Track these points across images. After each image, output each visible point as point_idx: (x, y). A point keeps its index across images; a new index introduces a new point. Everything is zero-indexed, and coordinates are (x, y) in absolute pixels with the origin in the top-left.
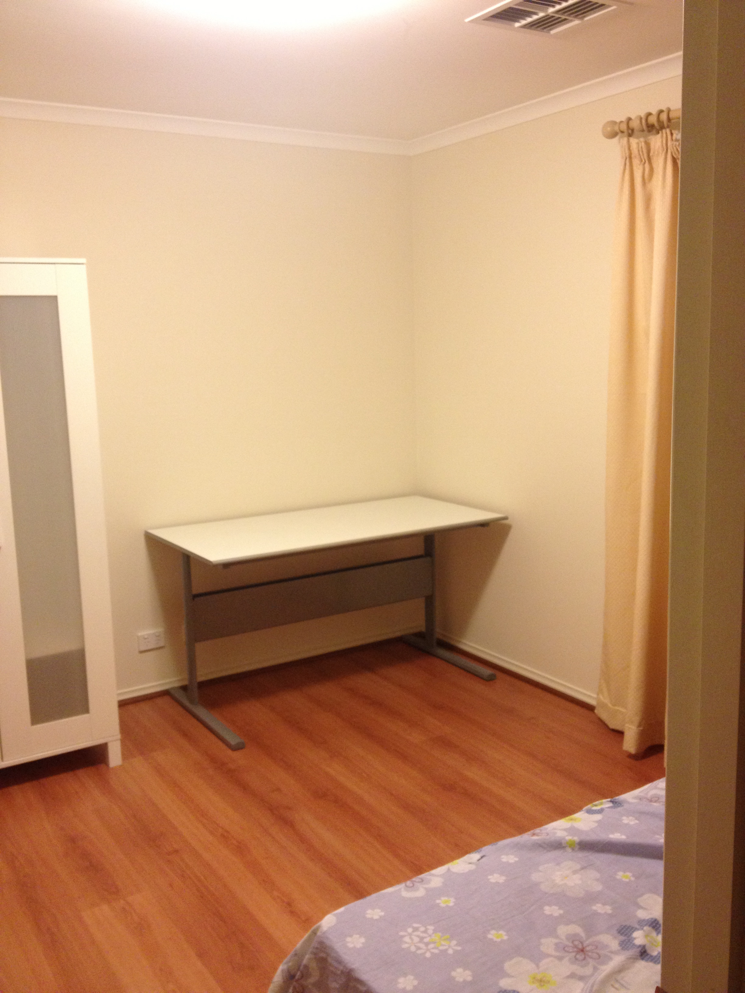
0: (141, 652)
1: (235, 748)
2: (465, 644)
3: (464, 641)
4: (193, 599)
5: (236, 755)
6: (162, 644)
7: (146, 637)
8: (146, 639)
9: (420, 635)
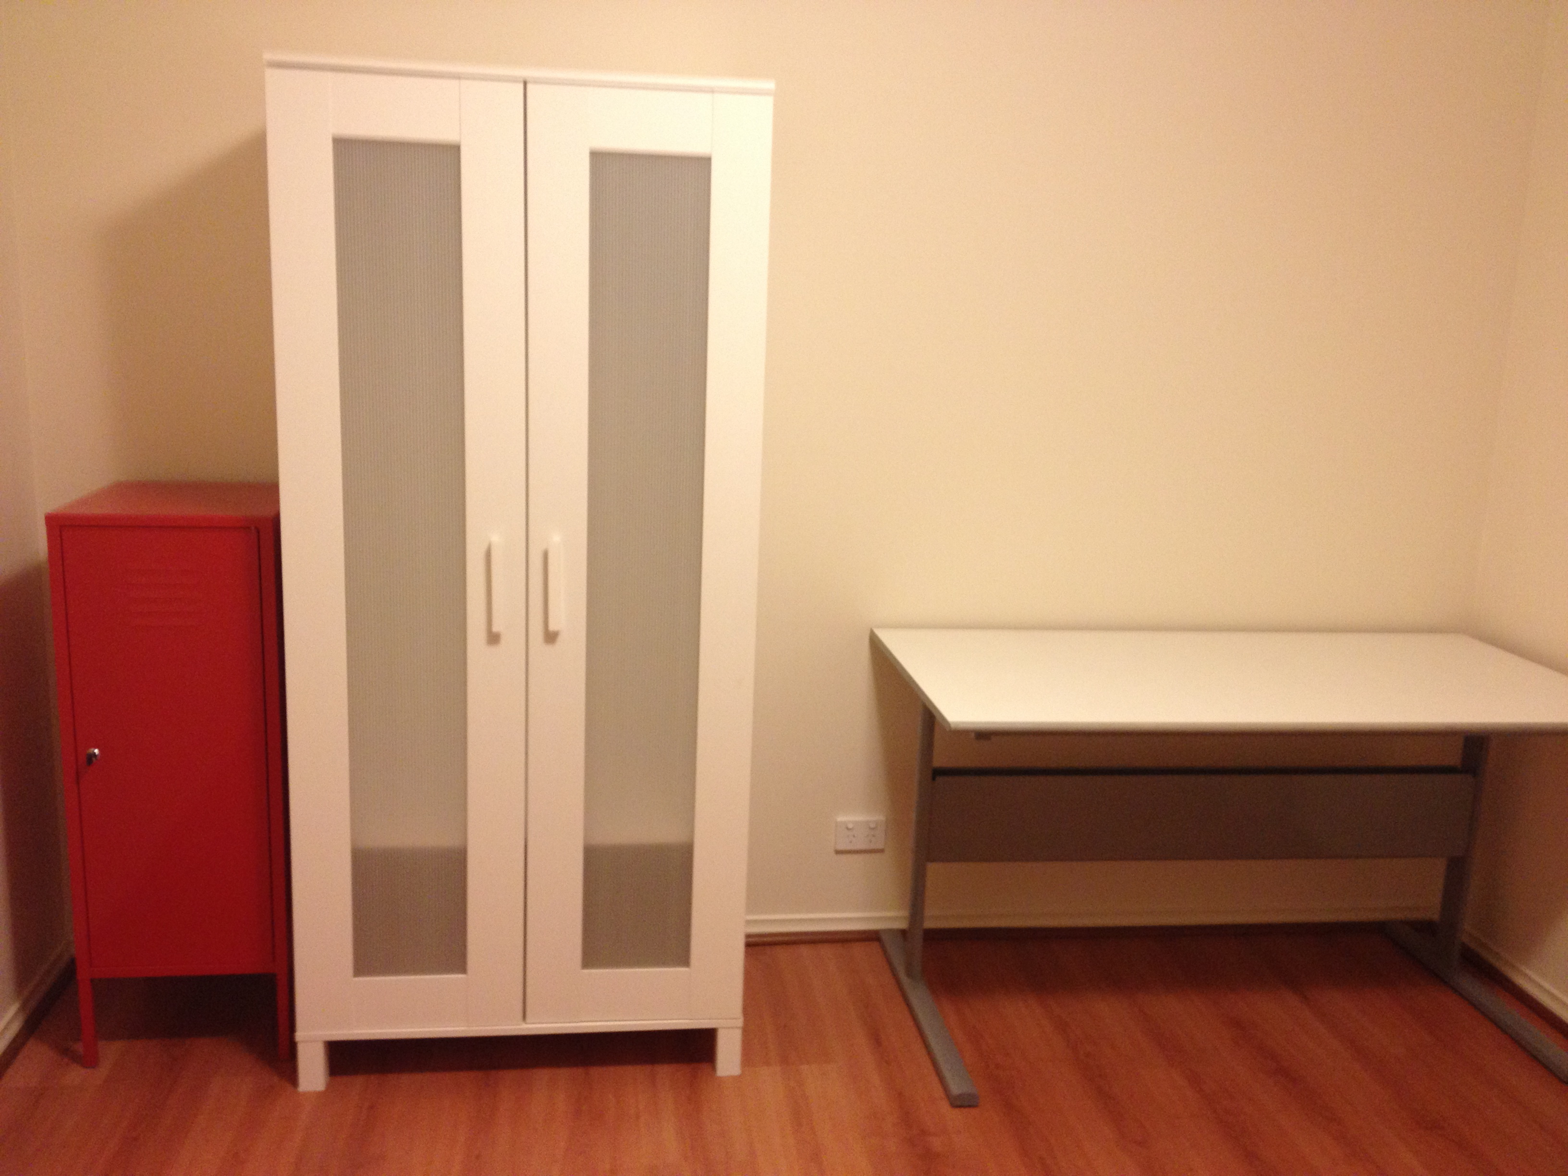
0: (838, 852)
1: (960, 1103)
2: (1526, 975)
3: (1523, 968)
4: (934, 779)
5: (954, 1117)
6: (879, 846)
7: (850, 826)
8: (848, 829)
9: (1425, 927)
